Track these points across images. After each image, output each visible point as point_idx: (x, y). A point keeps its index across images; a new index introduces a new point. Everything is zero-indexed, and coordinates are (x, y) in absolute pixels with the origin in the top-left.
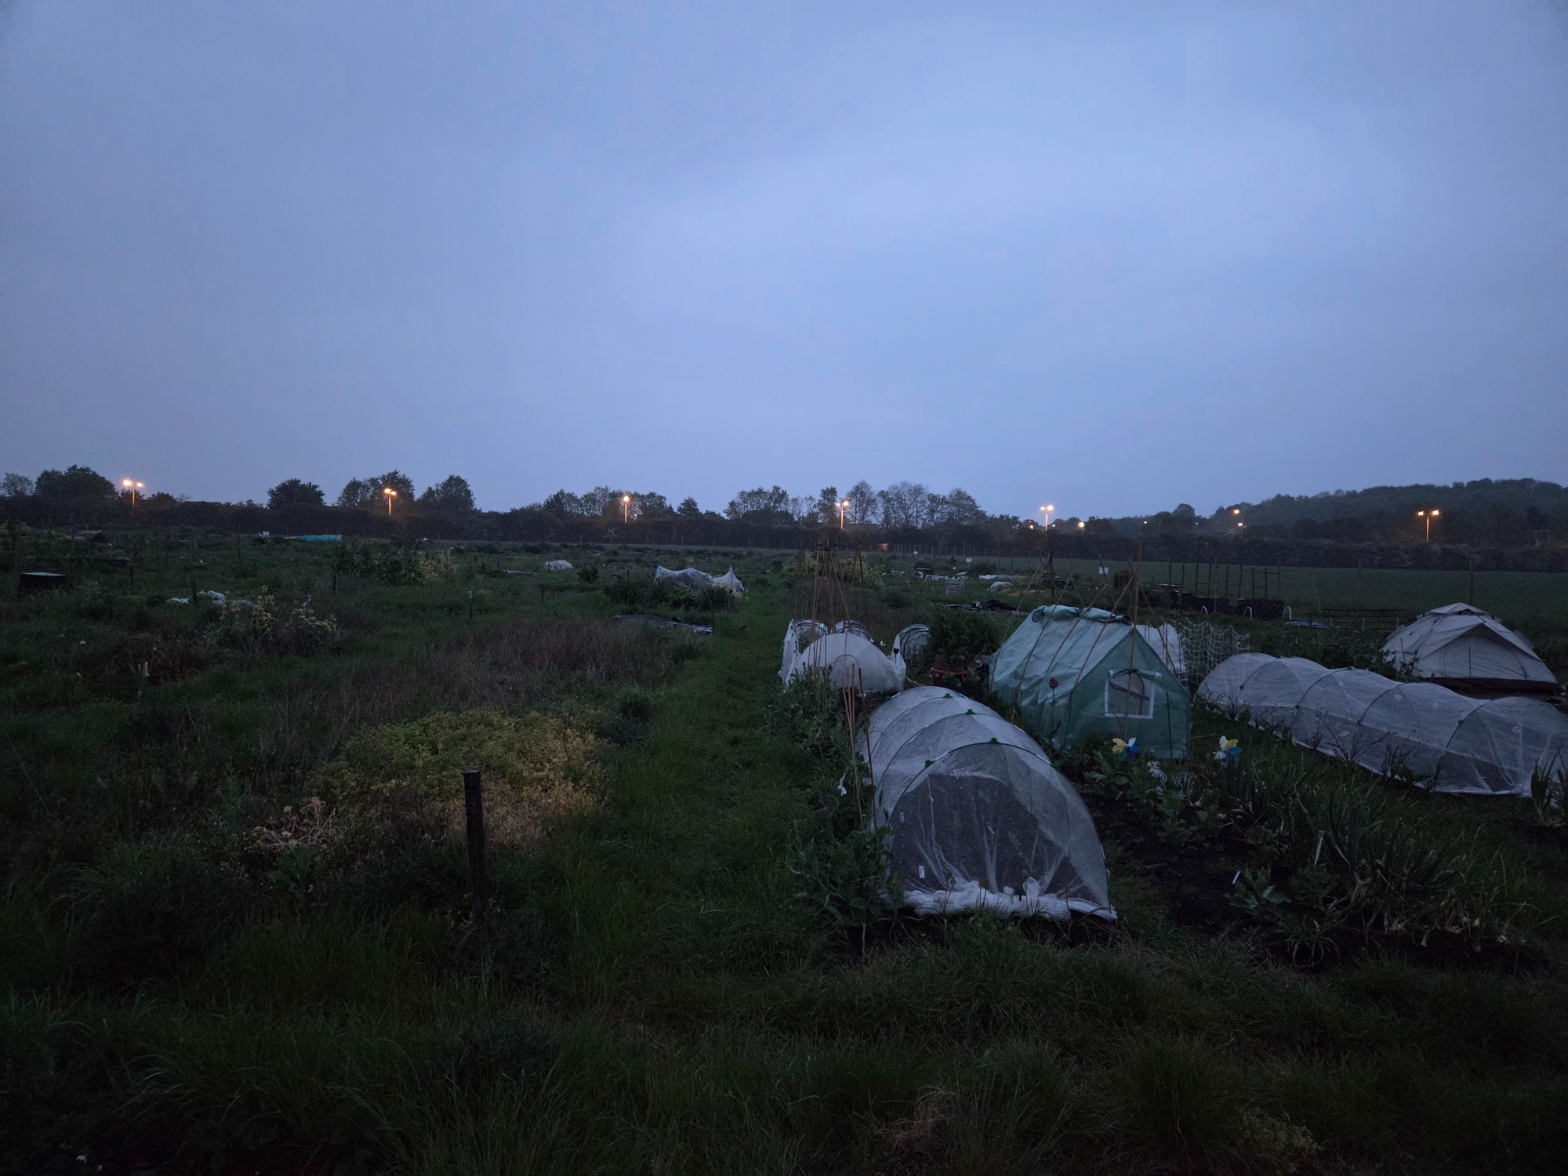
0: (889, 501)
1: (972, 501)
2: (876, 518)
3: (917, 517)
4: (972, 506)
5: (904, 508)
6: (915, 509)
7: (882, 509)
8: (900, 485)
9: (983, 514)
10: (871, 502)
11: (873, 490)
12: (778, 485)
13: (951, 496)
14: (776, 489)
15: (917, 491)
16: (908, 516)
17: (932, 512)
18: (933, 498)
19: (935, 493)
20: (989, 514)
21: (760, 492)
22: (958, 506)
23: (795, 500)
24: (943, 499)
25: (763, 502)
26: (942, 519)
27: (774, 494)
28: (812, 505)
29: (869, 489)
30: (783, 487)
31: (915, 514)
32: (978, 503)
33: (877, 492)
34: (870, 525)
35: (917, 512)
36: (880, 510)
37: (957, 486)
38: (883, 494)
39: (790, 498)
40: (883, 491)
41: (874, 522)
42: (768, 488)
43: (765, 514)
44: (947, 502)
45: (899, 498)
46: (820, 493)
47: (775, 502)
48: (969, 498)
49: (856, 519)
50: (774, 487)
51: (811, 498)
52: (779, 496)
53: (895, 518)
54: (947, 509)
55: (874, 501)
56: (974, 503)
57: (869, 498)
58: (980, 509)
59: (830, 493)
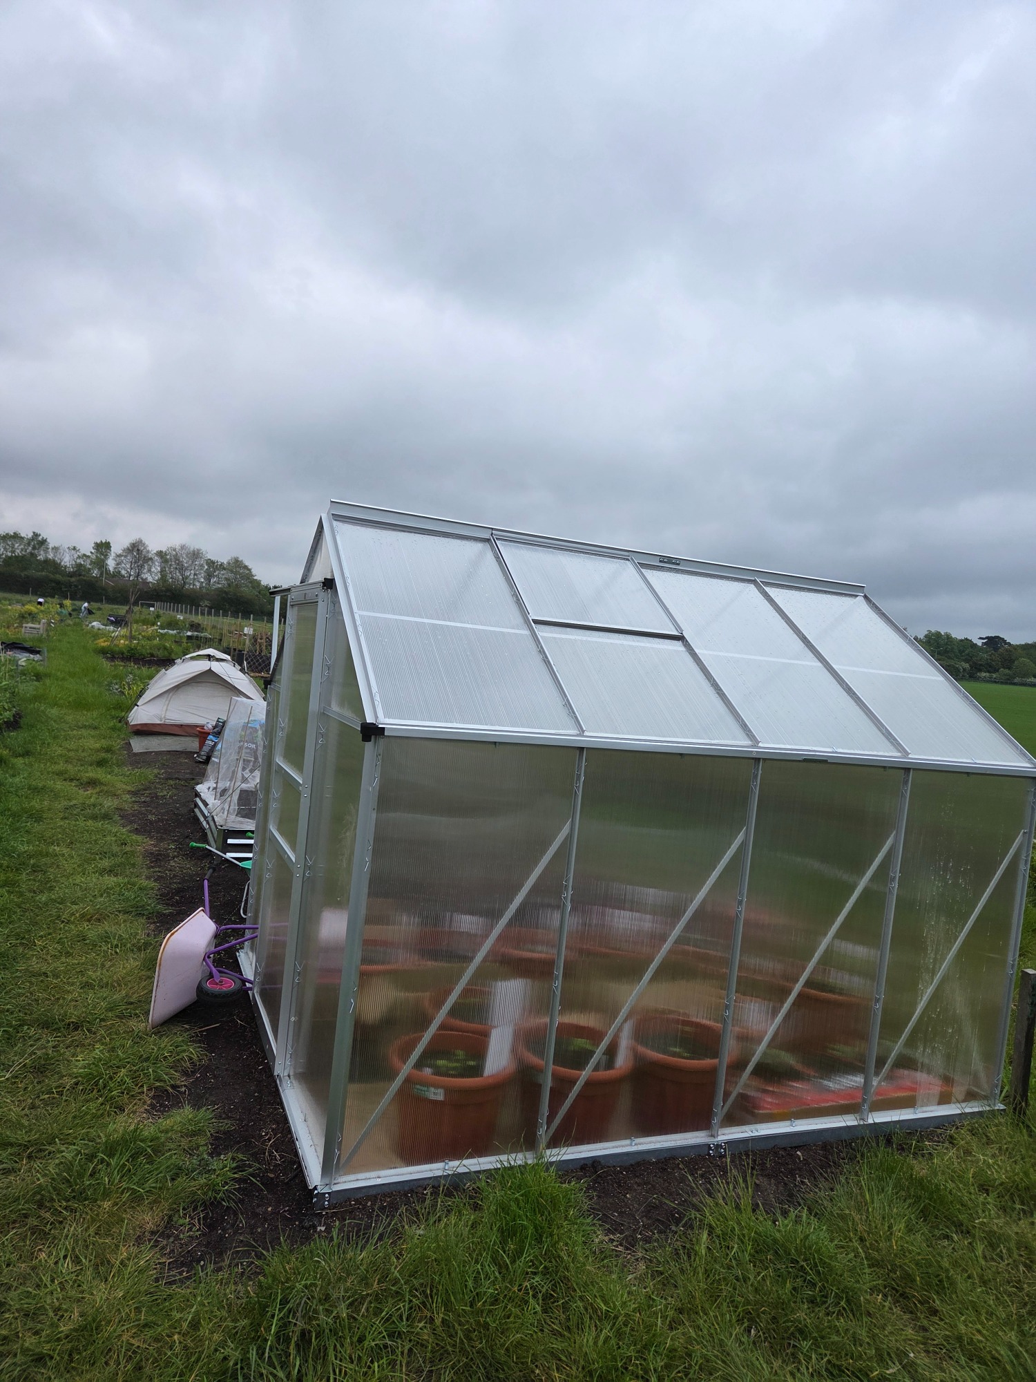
0: (166, 561)
1: (250, 570)
2: (152, 576)
3: (194, 579)
4: (247, 575)
5: (181, 568)
6: (192, 572)
7: (159, 569)
8: (178, 548)
9: (258, 582)
10: (148, 560)
11: (150, 548)
12: (38, 532)
13: (229, 563)
14: (36, 535)
15: (196, 555)
16: (185, 578)
17: (209, 576)
18: (211, 563)
19: (213, 559)
20: (264, 583)
21: (16, 537)
22: (236, 573)
23: (56, 549)
24: (221, 565)
25: (19, 550)
26: (219, 583)
27: (33, 539)
28: (76, 556)
29: (145, 548)
30: (44, 535)
31: (192, 577)
32: (254, 572)
33: (155, 552)
34: (145, 582)
35: (195, 574)
36: (156, 568)
37: (234, 555)
38: (160, 554)
39: (51, 546)
40: (161, 552)
41: (150, 579)
42: (26, 533)
43: (24, 562)
44: (224, 569)
45: (176, 558)
46: (93, 545)
47: (34, 548)
48: (246, 567)
49: (130, 575)
50: (34, 533)
51: (74, 548)
52: (38, 542)
53: (171, 578)
54: (223, 574)
55: (151, 559)
56: (251, 572)
57: (145, 557)
58: (255, 578)
59: (103, 548)
